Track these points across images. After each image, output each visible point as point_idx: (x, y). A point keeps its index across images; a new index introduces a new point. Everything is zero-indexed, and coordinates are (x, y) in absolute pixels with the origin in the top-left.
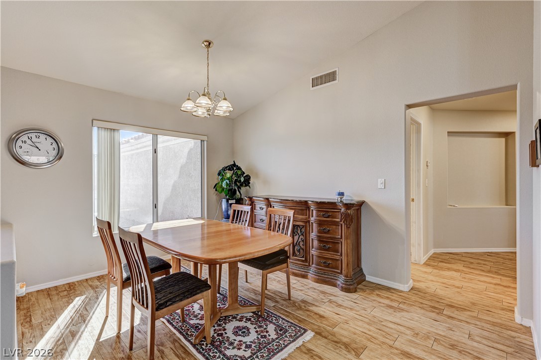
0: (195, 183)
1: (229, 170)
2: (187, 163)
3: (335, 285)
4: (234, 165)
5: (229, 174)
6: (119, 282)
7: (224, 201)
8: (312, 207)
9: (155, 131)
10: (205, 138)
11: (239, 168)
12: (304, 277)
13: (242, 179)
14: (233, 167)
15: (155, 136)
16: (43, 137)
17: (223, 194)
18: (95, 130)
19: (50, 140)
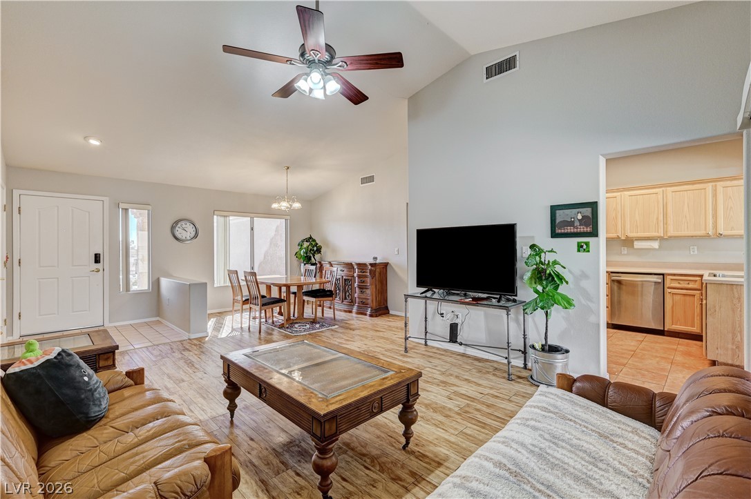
0: (281, 252)
1: (307, 241)
2: (275, 235)
3: (366, 315)
4: (311, 238)
5: (306, 244)
6: (241, 302)
7: (303, 264)
8: (355, 267)
9: (252, 215)
10: (288, 217)
11: (314, 240)
12: (350, 312)
13: (315, 249)
14: (310, 239)
15: (252, 219)
16: (188, 224)
17: (302, 260)
18: (215, 217)
19: (192, 226)
